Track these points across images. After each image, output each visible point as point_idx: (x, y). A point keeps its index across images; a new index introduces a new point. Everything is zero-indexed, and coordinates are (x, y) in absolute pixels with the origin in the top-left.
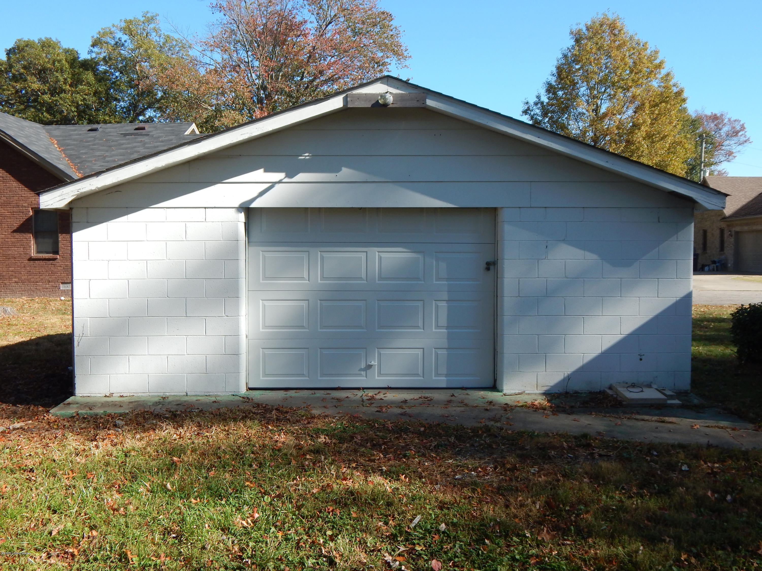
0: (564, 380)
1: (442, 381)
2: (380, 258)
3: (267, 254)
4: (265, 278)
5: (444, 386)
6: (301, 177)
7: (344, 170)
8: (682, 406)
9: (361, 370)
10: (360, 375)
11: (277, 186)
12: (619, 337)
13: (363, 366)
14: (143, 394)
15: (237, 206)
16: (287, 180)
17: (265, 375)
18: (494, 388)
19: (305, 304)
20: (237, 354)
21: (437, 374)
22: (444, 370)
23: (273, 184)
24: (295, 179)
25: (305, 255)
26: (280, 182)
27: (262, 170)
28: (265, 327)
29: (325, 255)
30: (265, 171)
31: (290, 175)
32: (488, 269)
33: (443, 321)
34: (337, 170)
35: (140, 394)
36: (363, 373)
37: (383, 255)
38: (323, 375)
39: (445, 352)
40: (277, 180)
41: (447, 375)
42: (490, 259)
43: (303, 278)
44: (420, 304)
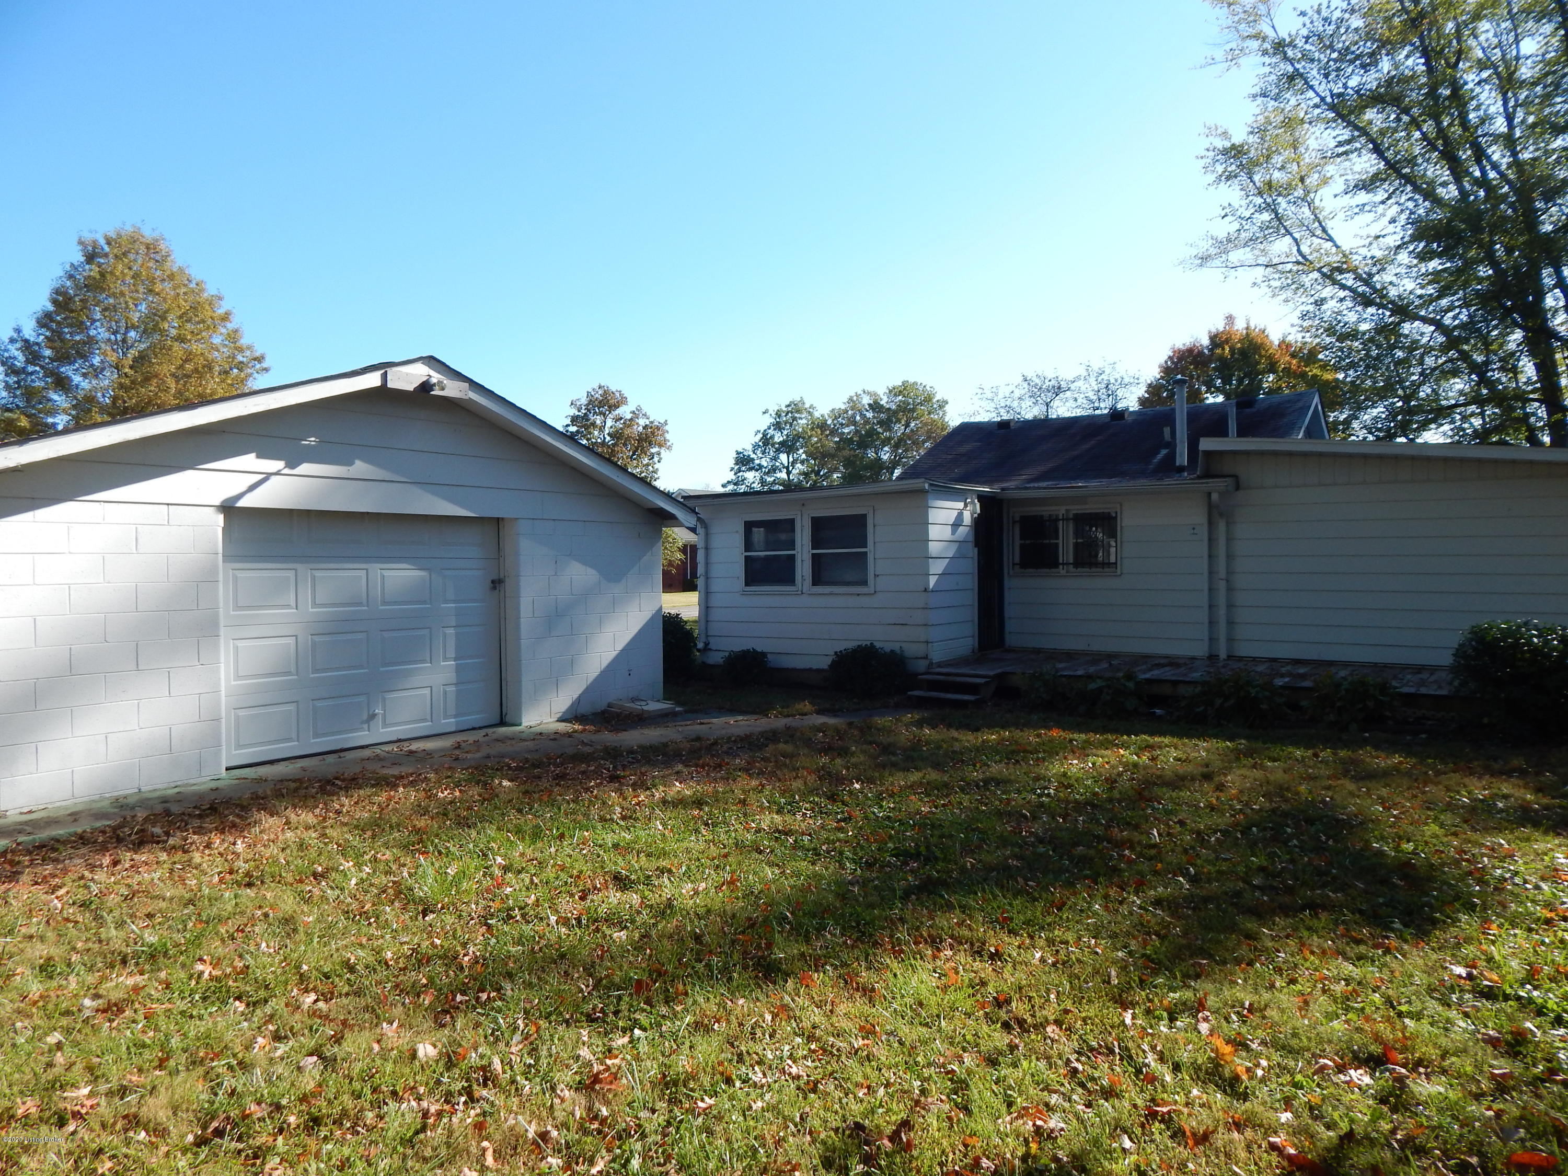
0: (572, 704)
1: (449, 723)
2: (383, 577)
3: (240, 574)
4: (237, 607)
5: (453, 729)
6: (305, 468)
7: (358, 463)
8: (686, 712)
9: (363, 722)
10: (362, 729)
11: (273, 478)
12: (614, 654)
13: (365, 717)
14: (64, 803)
15: (218, 503)
16: (287, 471)
17: (239, 746)
18: (502, 723)
19: (291, 641)
20: (218, 720)
21: (446, 717)
22: (452, 710)
23: (268, 476)
24: (297, 471)
25: (291, 574)
26: (277, 473)
27: (253, 455)
28: (238, 677)
29: (318, 574)
30: (258, 457)
31: (292, 464)
32: (494, 588)
33: (451, 653)
34: (350, 463)
35: (58, 804)
36: (366, 726)
37: (386, 573)
38: (316, 735)
39: (453, 688)
40: (274, 471)
41: (455, 716)
42: (495, 577)
43: (288, 606)
44: (426, 632)
